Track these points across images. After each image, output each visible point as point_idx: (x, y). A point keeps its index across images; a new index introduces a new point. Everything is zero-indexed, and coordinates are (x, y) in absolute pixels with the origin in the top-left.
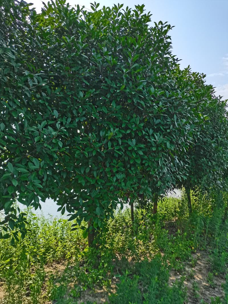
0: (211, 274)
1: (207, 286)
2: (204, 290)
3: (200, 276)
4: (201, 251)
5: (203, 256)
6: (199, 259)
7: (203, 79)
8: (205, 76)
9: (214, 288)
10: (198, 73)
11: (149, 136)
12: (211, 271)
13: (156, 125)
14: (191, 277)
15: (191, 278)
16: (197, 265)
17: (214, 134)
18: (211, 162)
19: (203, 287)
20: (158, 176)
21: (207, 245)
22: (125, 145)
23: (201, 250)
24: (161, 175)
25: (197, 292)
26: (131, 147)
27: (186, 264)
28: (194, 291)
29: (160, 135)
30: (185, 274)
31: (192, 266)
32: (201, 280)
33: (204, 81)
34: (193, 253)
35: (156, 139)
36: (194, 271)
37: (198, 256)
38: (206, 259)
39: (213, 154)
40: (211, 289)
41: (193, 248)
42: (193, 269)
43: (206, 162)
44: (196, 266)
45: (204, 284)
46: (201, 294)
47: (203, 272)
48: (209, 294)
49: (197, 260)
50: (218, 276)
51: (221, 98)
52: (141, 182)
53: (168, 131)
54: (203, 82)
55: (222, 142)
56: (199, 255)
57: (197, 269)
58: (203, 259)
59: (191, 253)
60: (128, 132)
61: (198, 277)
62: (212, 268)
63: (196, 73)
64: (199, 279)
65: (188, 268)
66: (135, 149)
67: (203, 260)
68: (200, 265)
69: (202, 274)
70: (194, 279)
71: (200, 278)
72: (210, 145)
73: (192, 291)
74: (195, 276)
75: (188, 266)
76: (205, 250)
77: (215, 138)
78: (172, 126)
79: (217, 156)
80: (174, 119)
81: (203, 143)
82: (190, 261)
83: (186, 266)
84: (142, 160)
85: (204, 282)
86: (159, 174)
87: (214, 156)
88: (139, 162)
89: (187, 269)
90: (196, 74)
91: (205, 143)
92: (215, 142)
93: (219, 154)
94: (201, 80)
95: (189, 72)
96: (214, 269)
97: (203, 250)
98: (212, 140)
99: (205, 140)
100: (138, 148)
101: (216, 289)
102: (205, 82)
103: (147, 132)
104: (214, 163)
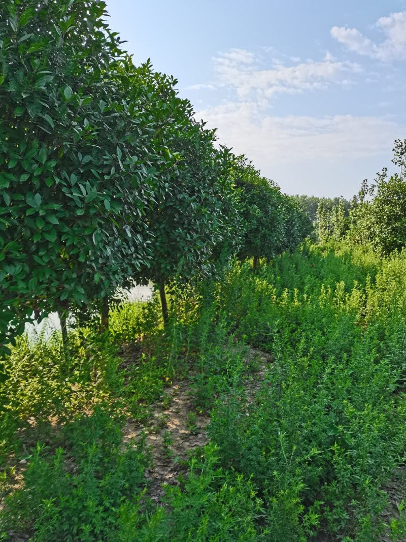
0: (193, 414)
1: (186, 434)
2: (181, 442)
3: (177, 422)
4: (181, 381)
5: (182, 389)
6: (176, 395)
7: (174, 88)
8: (175, 82)
9: (196, 435)
10: (165, 75)
11: (69, 187)
12: (193, 410)
13: (83, 167)
14: (163, 426)
15: (162, 428)
16: (172, 404)
17: (195, 186)
18: (190, 234)
19: (180, 437)
20: (93, 264)
21: (190, 370)
22: (20, 206)
23: (179, 380)
24: (100, 261)
25: (171, 448)
26: (32, 210)
27: (154, 407)
28: (166, 447)
29: (92, 185)
30: (152, 424)
31: (164, 409)
32: (178, 428)
33: (176, 91)
34: (167, 386)
35: (82, 194)
36: (167, 416)
37: (175, 390)
38: (188, 392)
39: (193, 221)
40: (192, 437)
41: (167, 379)
42: (166, 413)
43: (183, 235)
44: (170, 406)
45: (183, 431)
46: (177, 449)
47: (181, 413)
48: (189, 446)
49: (174, 396)
50: (203, 415)
51: (204, 124)
52: (64, 278)
53: (106, 177)
54: (173, 93)
55: (208, 200)
56: (176, 387)
57: (172, 412)
58: (183, 393)
59: (164, 388)
60: (24, 178)
61: (173, 423)
62: (195, 404)
63: (160, 73)
64: (174, 427)
65: (159, 412)
66: (41, 213)
67: (183, 395)
68: (177, 403)
69: (179, 417)
70: (167, 428)
71: (176, 425)
72: (189, 205)
73: (162, 448)
74: (168, 424)
75: (159, 409)
76: (186, 379)
77: (196, 194)
78: (113, 169)
79: (200, 224)
80: (117, 155)
81: (178, 203)
82: (162, 401)
83: (154, 411)
84: (60, 234)
85: (182, 429)
86: (96, 261)
87: (195, 224)
88: (52, 238)
89: (156, 415)
90: (161, 76)
91: (181, 201)
92: (195, 201)
93: (203, 221)
94: (170, 88)
95: (149, 71)
96: (197, 405)
97: (183, 379)
98: (190, 196)
99: (180, 196)
100: (47, 210)
101: (200, 436)
102: (178, 93)
103: (65, 180)
104: (195, 236)
